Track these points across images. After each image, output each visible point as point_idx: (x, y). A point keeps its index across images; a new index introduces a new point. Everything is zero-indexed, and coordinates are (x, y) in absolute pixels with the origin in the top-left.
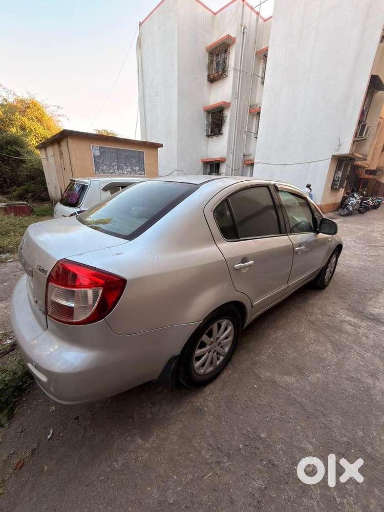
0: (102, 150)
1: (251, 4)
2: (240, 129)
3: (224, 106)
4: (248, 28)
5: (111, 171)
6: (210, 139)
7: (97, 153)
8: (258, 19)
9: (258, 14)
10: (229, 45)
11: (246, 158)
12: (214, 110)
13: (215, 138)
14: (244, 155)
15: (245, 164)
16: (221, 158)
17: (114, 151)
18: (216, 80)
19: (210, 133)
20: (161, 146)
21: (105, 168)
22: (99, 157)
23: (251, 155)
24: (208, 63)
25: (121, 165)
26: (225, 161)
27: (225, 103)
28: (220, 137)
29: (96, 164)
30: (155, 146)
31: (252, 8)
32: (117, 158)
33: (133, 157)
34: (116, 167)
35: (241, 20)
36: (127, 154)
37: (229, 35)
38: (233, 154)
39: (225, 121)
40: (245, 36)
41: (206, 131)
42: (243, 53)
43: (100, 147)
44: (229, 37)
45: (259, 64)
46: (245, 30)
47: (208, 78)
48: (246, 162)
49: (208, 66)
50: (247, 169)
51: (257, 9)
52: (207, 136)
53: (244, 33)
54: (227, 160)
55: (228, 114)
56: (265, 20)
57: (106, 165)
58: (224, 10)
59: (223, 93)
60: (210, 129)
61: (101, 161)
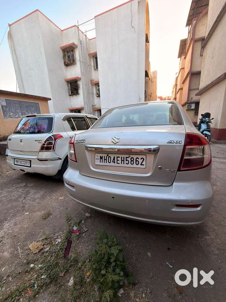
0: (8, 102)
1: (82, 31)
2: (88, 92)
3: (78, 79)
4: (82, 41)
5: (17, 116)
6: (71, 97)
7: (4, 104)
8: (86, 39)
9: (86, 36)
10: (74, 48)
11: (94, 107)
12: (71, 81)
13: (75, 97)
14: (92, 106)
15: (94, 110)
16: (82, 107)
17: (17, 102)
18: (70, 65)
19: (71, 94)
20: (50, 99)
21: (11, 114)
22: (6, 107)
23: (96, 105)
24: (63, 55)
25: (24, 112)
26: (84, 109)
27: (78, 77)
28: (77, 95)
29: (4, 111)
30: (46, 100)
31: (82, 32)
32: (20, 107)
33: (32, 106)
34: (20, 113)
35: (78, 37)
36: (27, 104)
37: (74, 43)
38: (87, 105)
39: (79, 87)
40: (82, 45)
41: (68, 92)
42: (82, 53)
43: (5, 99)
44: (74, 44)
45: (91, 60)
46: (81, 42)
47: (64, 64)
48: (94, 109)
49: (63, 57)
50: (95, 113)
51: (85, 33)
52: (69, 95)
53: (81, 44)
54: (85, 108)
55: (80, 83)
56: (90, 40)
57: (12, 112)
58: (67, 30)
59: (74, 72)
60: (70, 92)
61: (7, 109)
